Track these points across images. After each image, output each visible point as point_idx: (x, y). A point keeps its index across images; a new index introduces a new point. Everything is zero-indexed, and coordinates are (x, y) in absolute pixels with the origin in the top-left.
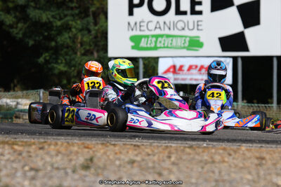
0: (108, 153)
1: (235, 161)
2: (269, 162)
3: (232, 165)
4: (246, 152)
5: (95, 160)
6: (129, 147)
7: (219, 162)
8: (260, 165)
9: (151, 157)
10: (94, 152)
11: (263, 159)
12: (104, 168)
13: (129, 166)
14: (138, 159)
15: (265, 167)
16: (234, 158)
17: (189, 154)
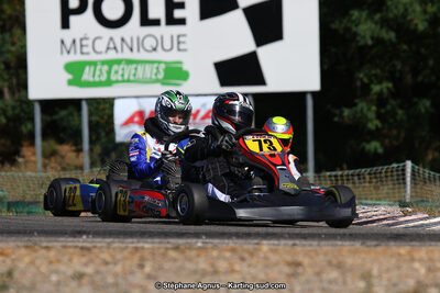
0: (38, 262)
1: (253, 271)
2: (310, 271)
3: (248, 276)
4: (270, 255)
5: (16, 274)
6: (71, 250)
7: (227, 273)
8: (294, 275)
9: (111, 266)
10: (13, 260)
11: (298, 264)
12: (32, 288)
13: (74, 284)
14: (89, 270)
15: (302, 279)
16: (250, 266)
17: (175, 260)
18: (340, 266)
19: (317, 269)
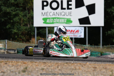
0: (33, 66)
1: (85, 69)
2: (98, 69)
3: (84, 70)
4: (89, 65)
5: (28, 68)
6: (41, 63)
7: (78, 69)
8: (94, 70)
9: (51, 67)
10: (27, 65)
11: (96, 68)
12: (32, 72)
13: (41, 71)
14: (45, 68)
15: (96, 71)
16: (84, 68)
17: (66, 66)
18: (106, 68)
19: (100, 69)
